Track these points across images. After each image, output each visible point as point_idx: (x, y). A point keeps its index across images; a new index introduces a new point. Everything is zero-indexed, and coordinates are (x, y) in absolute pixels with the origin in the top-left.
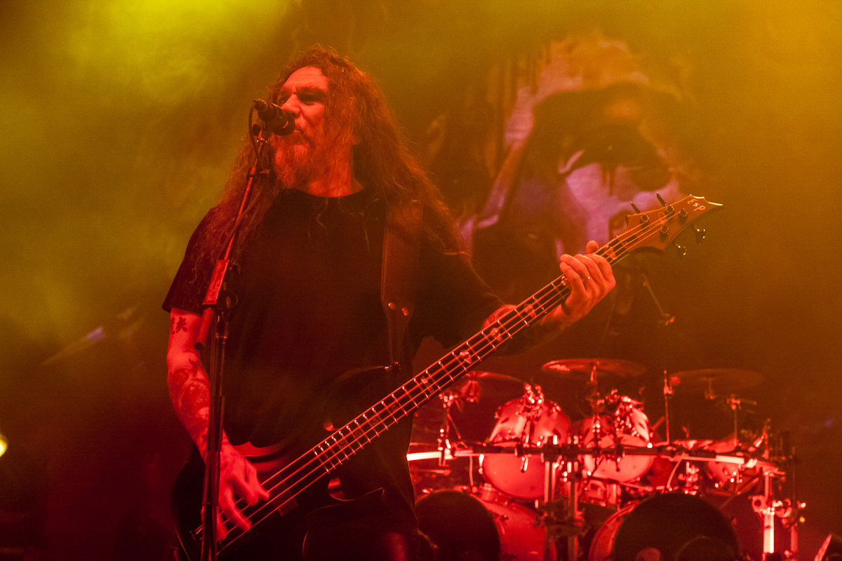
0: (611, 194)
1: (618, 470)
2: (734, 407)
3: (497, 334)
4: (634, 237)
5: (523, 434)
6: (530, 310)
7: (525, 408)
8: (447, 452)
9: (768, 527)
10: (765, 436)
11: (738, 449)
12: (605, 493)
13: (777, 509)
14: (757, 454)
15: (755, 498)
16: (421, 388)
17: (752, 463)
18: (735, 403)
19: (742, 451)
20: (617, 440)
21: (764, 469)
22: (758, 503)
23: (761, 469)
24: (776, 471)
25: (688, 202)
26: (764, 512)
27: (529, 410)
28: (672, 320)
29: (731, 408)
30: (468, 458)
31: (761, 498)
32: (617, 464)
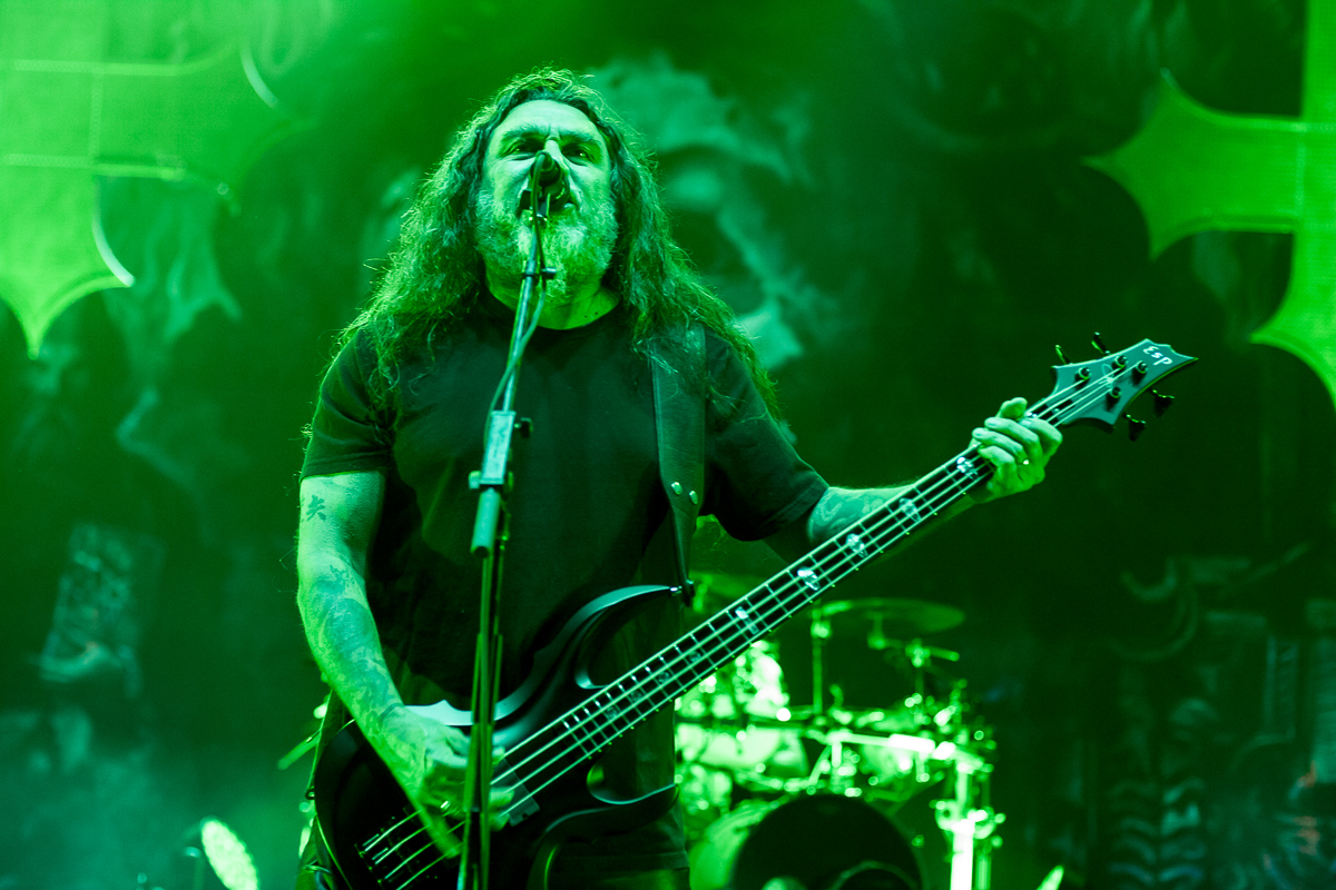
1: (740, 752)
2: (918, 662)
3: (857, 546)
4: (1069, 402)
6: (910, 510)
12: (705, 787)
15: (941, 807)
16: (738, 627)
20: (739, 707)
22: (948, 815)
25: (1145, 351)
29: (913, 663)
32: (738, 742)
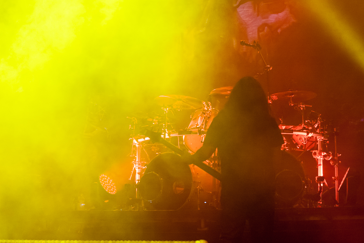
0: (258, 15)
2: (302, 109)
5: (203, 125)
7: (202, 112)
8: (167, 134)
9: (320, 165)
10: (319, 122)
11: (304, 128)
13: (324, 156)
14: (314, 131)
15: (314, 152)
17: (310, 135)
18: (302, 107)
19: (306, 129)
21: (317, 138)
22: (315, 154)
23: (316, 137)
24: (323, 138)
26: (318, 158)
27: (204, 114)
28: (271, 69)
29: (300, 109)
30: (177, 136)
31: (316, 151)
